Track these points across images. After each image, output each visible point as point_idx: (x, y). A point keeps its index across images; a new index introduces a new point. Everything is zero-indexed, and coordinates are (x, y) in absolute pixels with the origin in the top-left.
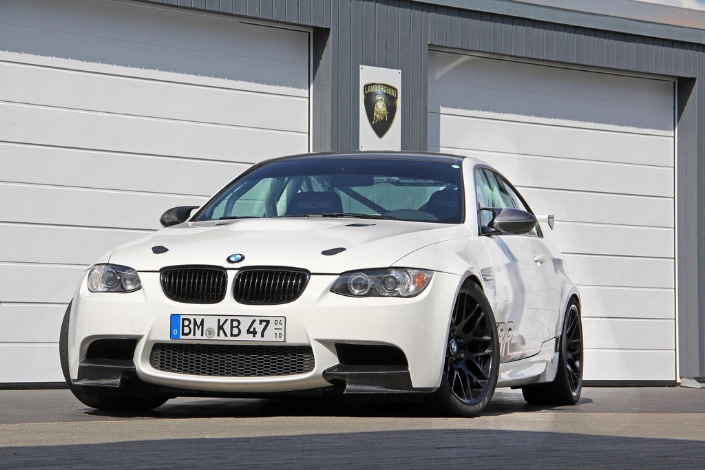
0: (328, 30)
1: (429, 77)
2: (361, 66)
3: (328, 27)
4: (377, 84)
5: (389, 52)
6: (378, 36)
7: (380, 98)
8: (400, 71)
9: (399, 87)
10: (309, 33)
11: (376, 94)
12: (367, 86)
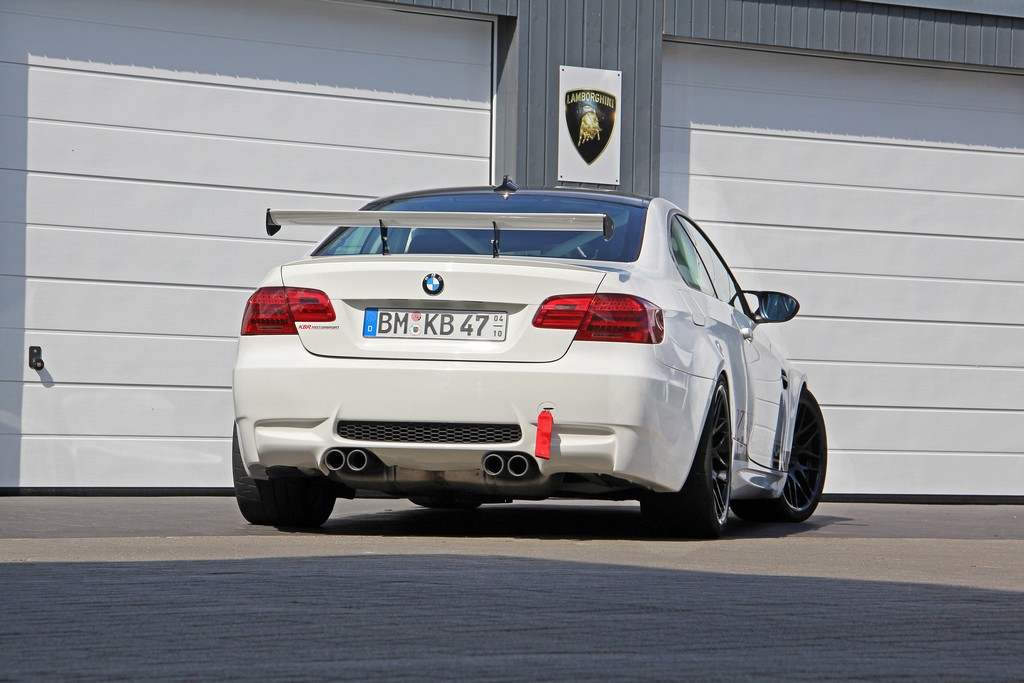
0: (514, 19)
1: (663, 78)
2: (561, 67)
3: (514, 14)
4: (586, 91)
5: (605, 46)
6: (588, 25)
7: (590, 109)
8: (620, 73)
9: (617, 94)
10: (493, 22)
11: (583, 104)
12: (569, 94)
